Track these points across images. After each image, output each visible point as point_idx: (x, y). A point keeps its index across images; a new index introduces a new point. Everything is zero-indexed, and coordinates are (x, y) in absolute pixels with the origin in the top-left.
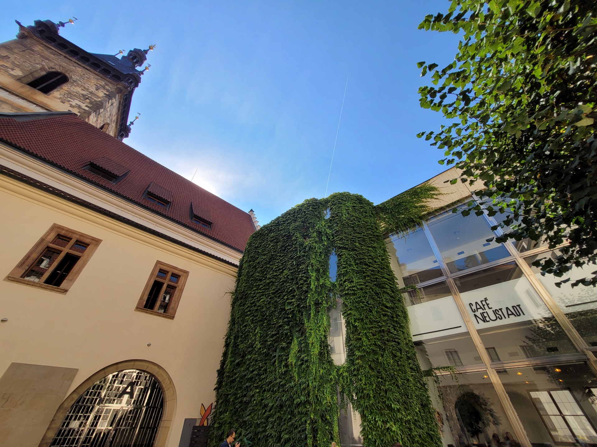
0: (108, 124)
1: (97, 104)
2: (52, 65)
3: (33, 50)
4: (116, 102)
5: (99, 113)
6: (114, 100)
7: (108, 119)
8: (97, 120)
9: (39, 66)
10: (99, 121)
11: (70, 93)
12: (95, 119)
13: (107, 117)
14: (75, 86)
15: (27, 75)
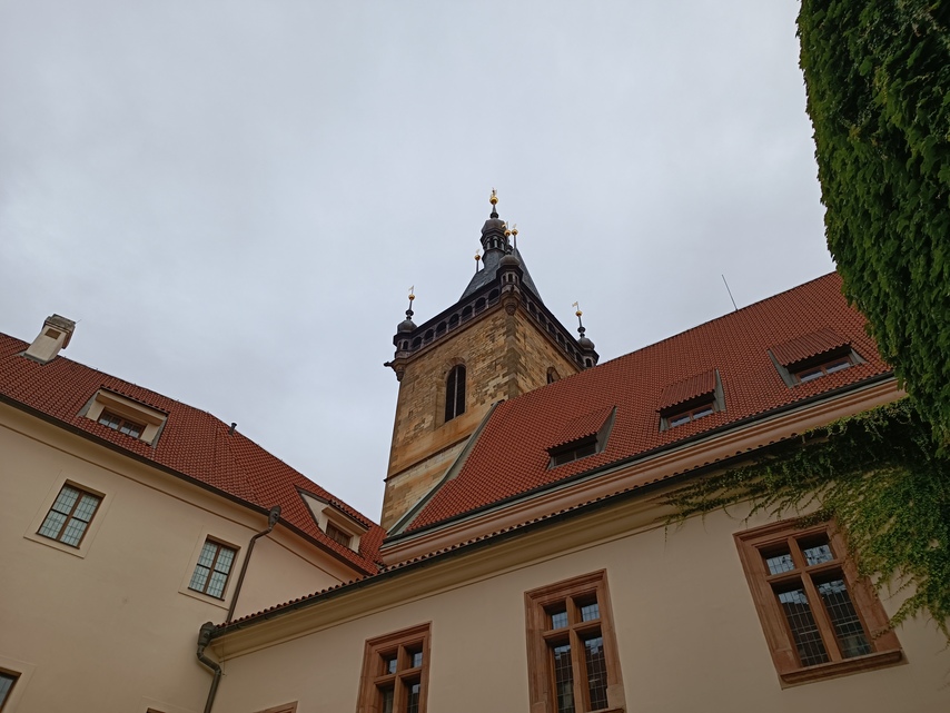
0: (552, 369)
1: (510, 358)
4: (526, 328)
5: (524, 367)
6: (520, 328)
7: (545, 362)
8: (533, 380)
9: (434, 388)
10: (537, 378)
11: (478, 382)
12: (528, 380)
13: (538, 361)
14: (474, 366)
15: (437, 412)
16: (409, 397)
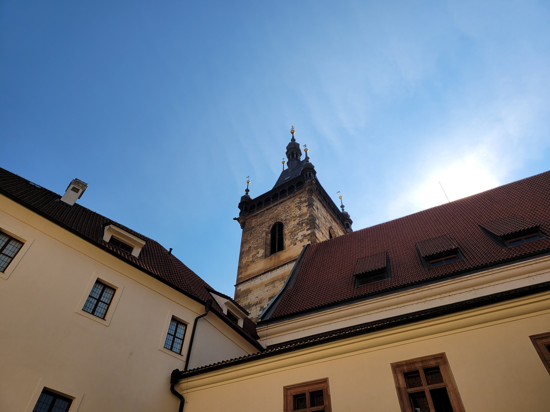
0: (331, 228)
1: (310, 220)
2: (267, 224)
3: (253, 227)
4: (317, 204)
5: (318, 226)
6: (315, 204)
7: (327, 223)
8: (323, 233)
9: (264, 234)
11: (292, 232)
12: (320, 233)
13: (324, 223)
14: (289, 223)
15: (266, 248)
16: (249, 238)
